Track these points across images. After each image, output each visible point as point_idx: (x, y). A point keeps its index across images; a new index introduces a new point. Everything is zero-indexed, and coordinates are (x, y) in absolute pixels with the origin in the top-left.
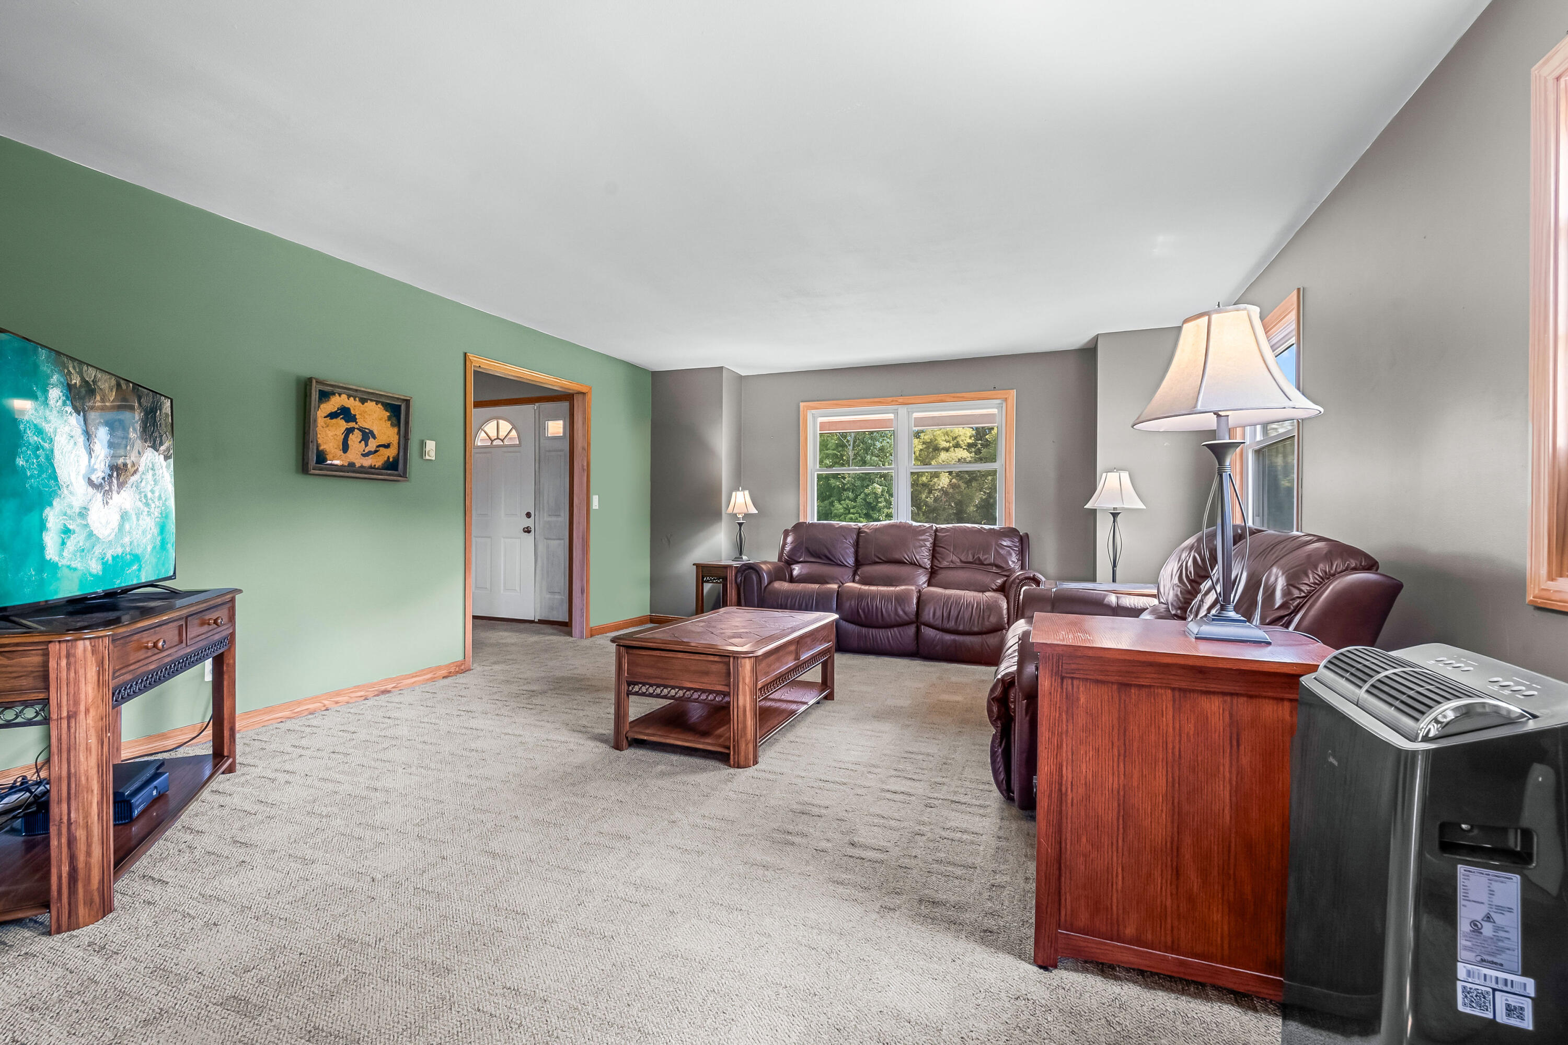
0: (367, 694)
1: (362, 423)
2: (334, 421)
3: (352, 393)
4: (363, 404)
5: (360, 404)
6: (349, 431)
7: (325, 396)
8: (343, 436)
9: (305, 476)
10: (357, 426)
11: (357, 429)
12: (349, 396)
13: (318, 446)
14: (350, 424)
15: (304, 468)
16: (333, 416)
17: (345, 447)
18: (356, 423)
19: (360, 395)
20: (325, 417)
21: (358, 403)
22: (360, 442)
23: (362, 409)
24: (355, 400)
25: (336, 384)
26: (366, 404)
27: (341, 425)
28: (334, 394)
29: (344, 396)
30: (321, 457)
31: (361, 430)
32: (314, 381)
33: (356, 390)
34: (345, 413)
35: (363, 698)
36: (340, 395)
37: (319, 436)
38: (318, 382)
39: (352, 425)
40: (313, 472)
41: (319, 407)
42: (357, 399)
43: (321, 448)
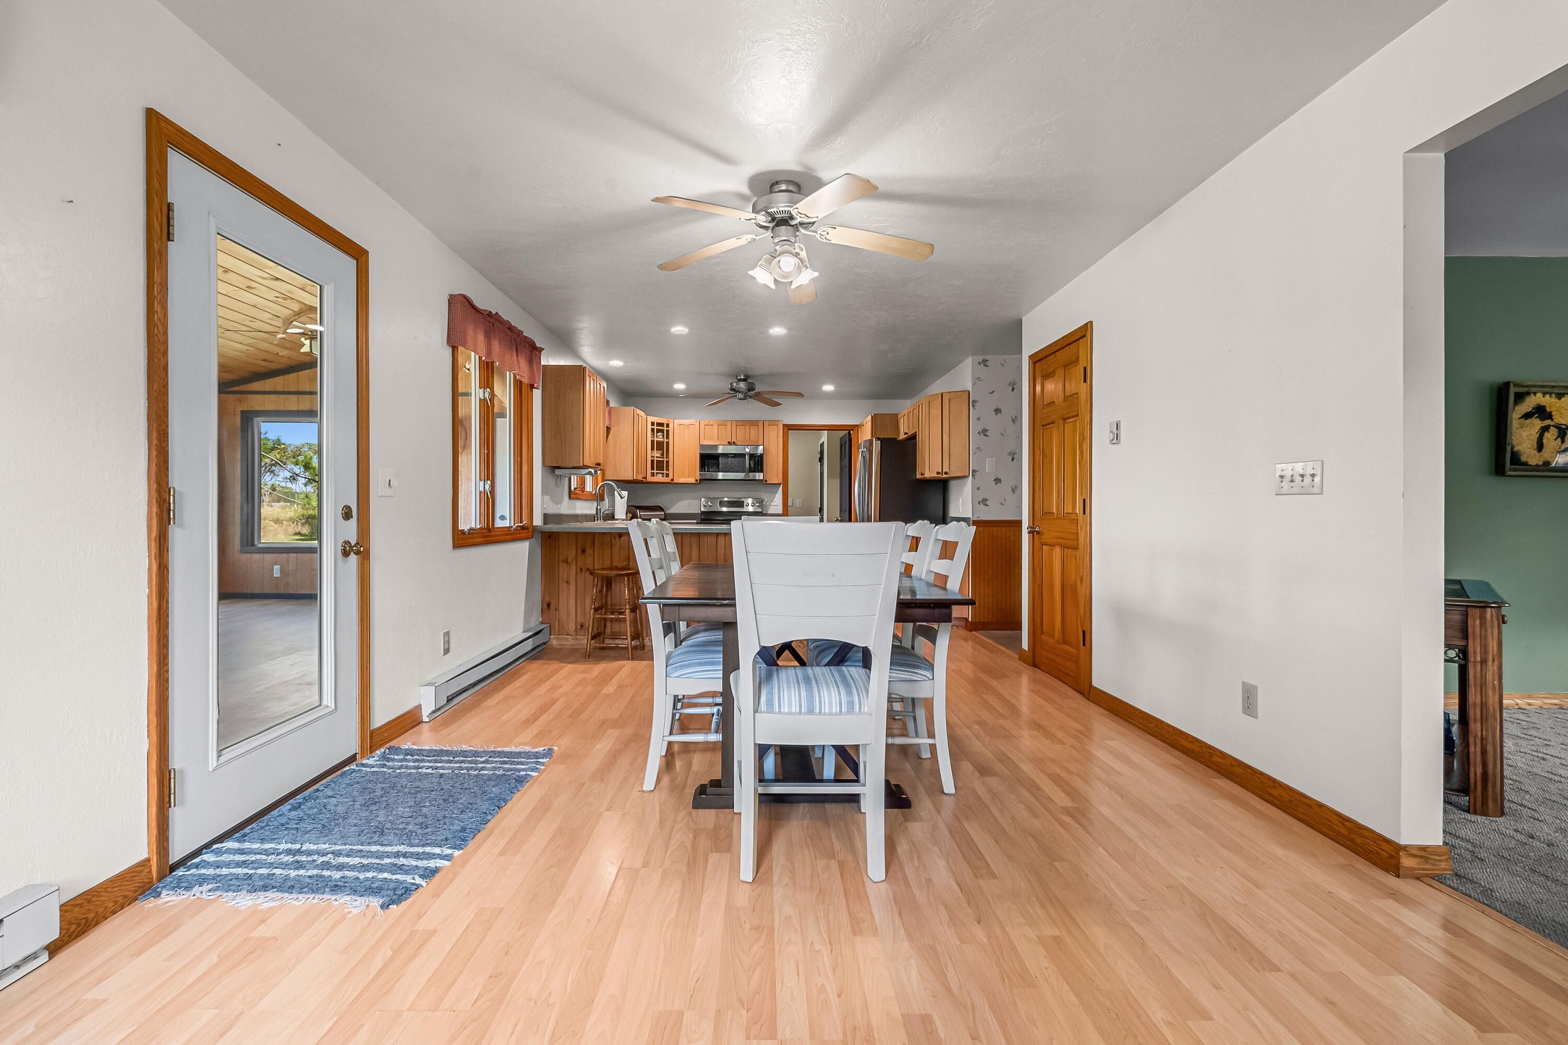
0: (1562, 703)
1: (1558, 419)
2: (1529, 421)
3: (1547, 390)
4: (1559, 399)
5: (1557, 400)
6: (1545, 429)
7: (1520, 397)
8: (1537, 435)
9: (1503, 478)
10: (1552, 423)
11: (1553, 426)
12: (1544, 394)
13: (1512, 448)
14: (1544, 422)
15: (1499, 470)
16: (1527, 416)
17: (1540, 447)
18: (1552, 420)
19: (1557, 391)
20: (1520, 418)
21: (1554, 400)
22: (1556, 439)
23: (1558, 405)
24: (1551, 397)
25: (1534, 383)
26: (1563, 399)
27: (1537, 424)
28: (1528, 394)
29: (1539, 395)
30: (1516, 459)
31: (1558, 427)
32: (1512, 385)
33: (1553, 387)
34: (1541, 412)
35: (1558, 707)
36: (1535, 394)
37: (1513, 437)
38: (1516, 385)
39: (1548, 422)
40: (1509, 473)
41: (1514, 408)
42: (1553, 395)
43: (1516, 449)
